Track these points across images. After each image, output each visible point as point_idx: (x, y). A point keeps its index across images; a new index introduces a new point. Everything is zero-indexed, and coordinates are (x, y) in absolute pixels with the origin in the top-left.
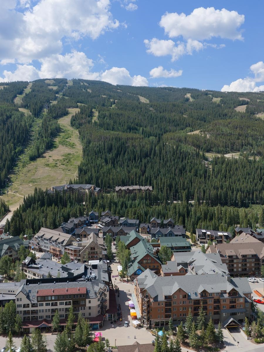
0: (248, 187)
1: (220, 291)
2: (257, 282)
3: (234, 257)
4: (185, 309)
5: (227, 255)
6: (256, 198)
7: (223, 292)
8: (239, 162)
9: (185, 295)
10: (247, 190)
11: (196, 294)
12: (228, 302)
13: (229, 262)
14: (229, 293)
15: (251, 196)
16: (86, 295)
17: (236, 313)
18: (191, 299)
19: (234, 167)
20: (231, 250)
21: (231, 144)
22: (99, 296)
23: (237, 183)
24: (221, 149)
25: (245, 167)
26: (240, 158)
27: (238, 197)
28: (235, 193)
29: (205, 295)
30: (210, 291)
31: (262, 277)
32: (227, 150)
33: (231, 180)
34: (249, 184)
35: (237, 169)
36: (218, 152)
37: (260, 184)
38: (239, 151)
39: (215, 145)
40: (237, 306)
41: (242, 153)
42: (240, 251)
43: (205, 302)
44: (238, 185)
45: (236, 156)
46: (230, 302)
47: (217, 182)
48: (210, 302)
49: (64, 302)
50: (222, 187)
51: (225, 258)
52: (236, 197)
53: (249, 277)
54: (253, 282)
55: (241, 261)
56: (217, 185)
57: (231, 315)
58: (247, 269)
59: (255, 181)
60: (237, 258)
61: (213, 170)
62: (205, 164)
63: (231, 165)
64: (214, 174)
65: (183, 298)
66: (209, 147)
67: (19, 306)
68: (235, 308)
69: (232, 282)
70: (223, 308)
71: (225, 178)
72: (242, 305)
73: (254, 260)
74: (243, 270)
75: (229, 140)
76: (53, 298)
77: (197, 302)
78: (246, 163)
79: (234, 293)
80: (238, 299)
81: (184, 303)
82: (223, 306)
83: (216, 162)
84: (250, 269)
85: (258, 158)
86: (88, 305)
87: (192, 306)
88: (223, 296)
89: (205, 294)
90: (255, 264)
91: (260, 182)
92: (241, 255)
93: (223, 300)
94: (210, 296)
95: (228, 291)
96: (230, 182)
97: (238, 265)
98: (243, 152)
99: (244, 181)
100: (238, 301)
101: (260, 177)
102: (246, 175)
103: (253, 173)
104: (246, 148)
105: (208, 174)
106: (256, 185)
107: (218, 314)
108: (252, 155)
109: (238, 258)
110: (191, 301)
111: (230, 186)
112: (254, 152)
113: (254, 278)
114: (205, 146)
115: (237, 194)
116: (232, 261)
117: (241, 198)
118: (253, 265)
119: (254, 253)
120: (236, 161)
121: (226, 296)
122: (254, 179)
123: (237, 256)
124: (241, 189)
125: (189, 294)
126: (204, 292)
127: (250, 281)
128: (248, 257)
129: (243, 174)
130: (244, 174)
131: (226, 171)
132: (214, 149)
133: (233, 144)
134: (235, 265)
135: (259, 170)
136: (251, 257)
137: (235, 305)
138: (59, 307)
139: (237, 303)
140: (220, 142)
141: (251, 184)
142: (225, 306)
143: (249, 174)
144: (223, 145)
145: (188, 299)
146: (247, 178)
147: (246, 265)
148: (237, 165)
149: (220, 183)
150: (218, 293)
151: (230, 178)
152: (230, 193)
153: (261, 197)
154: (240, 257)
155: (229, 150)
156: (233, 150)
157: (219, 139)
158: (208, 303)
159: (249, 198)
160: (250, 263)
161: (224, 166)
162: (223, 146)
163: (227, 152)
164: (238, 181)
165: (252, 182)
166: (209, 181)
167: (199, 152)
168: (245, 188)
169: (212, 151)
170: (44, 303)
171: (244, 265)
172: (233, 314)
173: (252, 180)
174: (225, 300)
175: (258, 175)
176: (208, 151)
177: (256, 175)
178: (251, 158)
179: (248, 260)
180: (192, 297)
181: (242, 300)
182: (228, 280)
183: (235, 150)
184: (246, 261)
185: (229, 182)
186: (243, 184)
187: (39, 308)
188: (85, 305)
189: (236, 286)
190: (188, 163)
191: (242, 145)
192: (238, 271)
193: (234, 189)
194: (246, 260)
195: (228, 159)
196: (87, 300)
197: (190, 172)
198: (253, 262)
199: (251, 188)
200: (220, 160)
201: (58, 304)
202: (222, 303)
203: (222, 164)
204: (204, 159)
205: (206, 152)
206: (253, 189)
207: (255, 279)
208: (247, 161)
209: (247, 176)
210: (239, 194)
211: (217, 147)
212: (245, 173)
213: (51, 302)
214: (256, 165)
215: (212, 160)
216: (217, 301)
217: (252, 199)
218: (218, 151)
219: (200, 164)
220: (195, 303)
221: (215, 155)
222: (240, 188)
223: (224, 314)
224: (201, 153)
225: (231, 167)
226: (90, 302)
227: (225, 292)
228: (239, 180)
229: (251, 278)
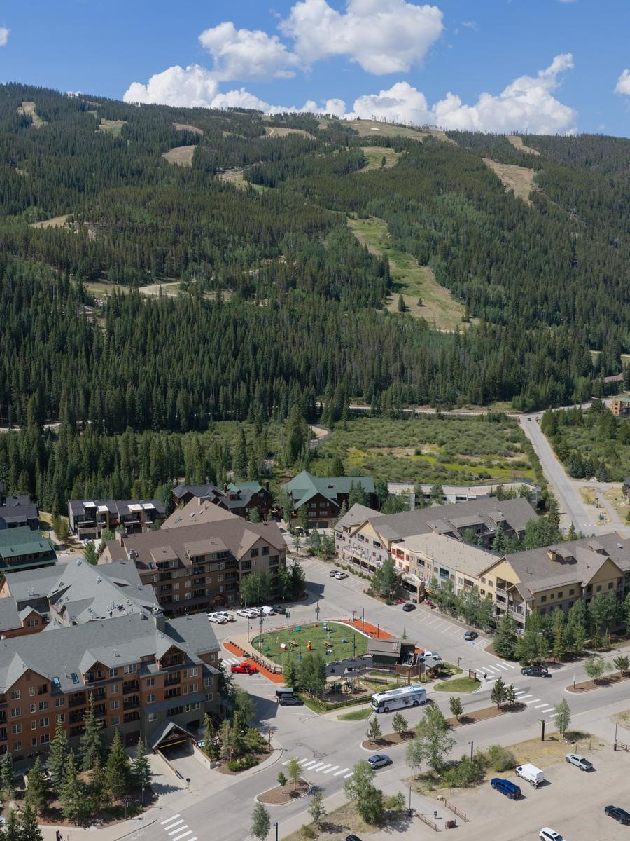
0: (204, 376)
1: (138, 660)
2: (232, 621)
3: (173, 565)
4: (47, 724)
5: (155, 562)
6: (226, 402)
7: (146, 660)
8: (178, 307)
9: (45, 686)
10: (202, 385)
11: (74, 677)
12: (160, 684)
13: (161, 580)
14: (163, 661)
15: (212, 399)
17: (181, 707)
18: (61, 693)
19: (166, 321)
20: (163, 548)
21: (157, 257)
23: (175, 364)
24: (129, 271)
25: (195, 321)
26: (180, 295)
27: (179, 404)
28: (170, 393)
29: (100, 676)
30: (111, 663)
31: (243, 607)
32: (145, 276)
33: (158, 357)
34: (207, 367)
35: (173, 327)
36: (123, 281)
37: (234, 367)
38: (178, 276)
39: (112, 261)
40: (183, 690)
41: (186, 283)
42: (187, 546)
43: (100, 695)
44: (177, 371)
45: (170, 290)
46: (166, 684)
47: (121, 365)
48: (115, 692)
50: (135, 379)
51: (150, 570)
52: (174, 406)
53: (213, 611)
54: (222, 623)
55: (190, 572)
56: (122, 375)
57: (168, 715)
58: (207, 590)
59: (223, 358)
60: (181, 565)
61: (111, 332)
62: (86, 316)
63: (158, 316)
64: (114, 344)
65: (40, 693)
66: (96, 265)
68: (179, 695)
69: (168, 631)
70: (149, 701)
71: (144, 353)
72: (196, 686)
73: (222, 566)
74: (196, 595)
75: (152, 245)
77: (78, 698)
78: (198, 308)
79: (174, 658)
80: (185, 672)
81: (41, 708)
82: (149, 697)
83: (116, 308)
84: (215, 590)
85: (227, 296)
87: (64, 710)
88: (148, 671)
89: (99, 672)
90: (227, 576)
91: (233, 359)
92: (190, 556)
93: (149, 681)
94: (112, 675)
95: (159, 657)
96: (158, 363)
97: (182, 585)
98: (188, 280)
99: (192, 360)
100: (185, 676)
101: (233, 347)
102: (199, 342)
103: (216, 338)
104: (197, 267)
105: (95, 344)
106: (224, 369)
107: (134, 719)
108: (213, 287)
109: (184, 567)
110: (62, 699)
111: (157, 375)
112: (216, 280)
113: (223, 613)
114: (84, 262)
115: (175, 397)
116: (169, 576)
117: (186, 406)
118: (221, 578)
119: (222, 547)
120: (171, 305)
121: (155, 668)
122: (218, 353)
123: (179, 561)
124: (186, 381)
125: (56, 681)
126: (98, 667)
127: (214, 620)
128: (207, 560)
129: (191, 340)
130: (193, 341)
131: (146, 335)
132: (109, 273)
133: (162, 257)
134: (176, 586)
135: (230, 329)
136: (214, 558)
137: (179, 688)
139: (182, 681)
140: (127, 251)
141: (210, 368)
142: (153, 696)
143: (206, 340)
144: (134, 261)
145: (53, 695)
146: (201, 352)
147: (203, 580)
148: (175, 315)
149: (131, 368)
150: (135, 665)
151: (156, 352)
152: (156, 394)
153: (238, 400)
154: (188, 562)
155: (150, 274)
156: (163, 274)
157: (124, 243)
158: (108, 697)
159: (208, 405)
160: (214, 574)
161: (139, 319)
162: (135, 264)
163: (147, 281)
164: (178, 361)
165: (214, 361)
166: (99, 363)
167: (67, 280)
168: (197, 377)
169: (106, 278)
171: (198, 581)
172: (174, 713)
173: (213, 356)
174: (153, 680)
175: (229, 342)
176: (95, 278)
177: (223, 343)
178: (211, 297)
179: (207, 568)
180: (63, 689)
181: (194, 673)
182: (159, 628)
183: (169, 275)
184: (203, 572)
185: (155, 364)
186: (191, 367)
189: (180, 639)
190: (37, 314)
191: (187, 261)
192: (183, 600)
193: (169, 383)
194: (202, 569)
195: (149, 300)
197: (45, 339)
198: (221, 572)
199: (213, 377)
200: (128, 303)
202: (145, 688)
203: (134, 314)
204: (83, 302)
205: (88, 280)
206: (217, 380)
207: (226, 615)
208: (200, 306)
209: (201, 345)
210: (180, 397)
211: (119, 265)
212: (196, 338)
214: (224, 315)
215: (106, 302)
216: (133, 686)
217: (216, 408)
218: (122, 278)
219: (72, 316)
220: (72, 703)
221: (114, 290)
222: (183, 378)
223: (151, 716)
224: (74, 284)
225: (158, 321)
227: (152, 659)
228: (180, 358)
229: (215, 613)
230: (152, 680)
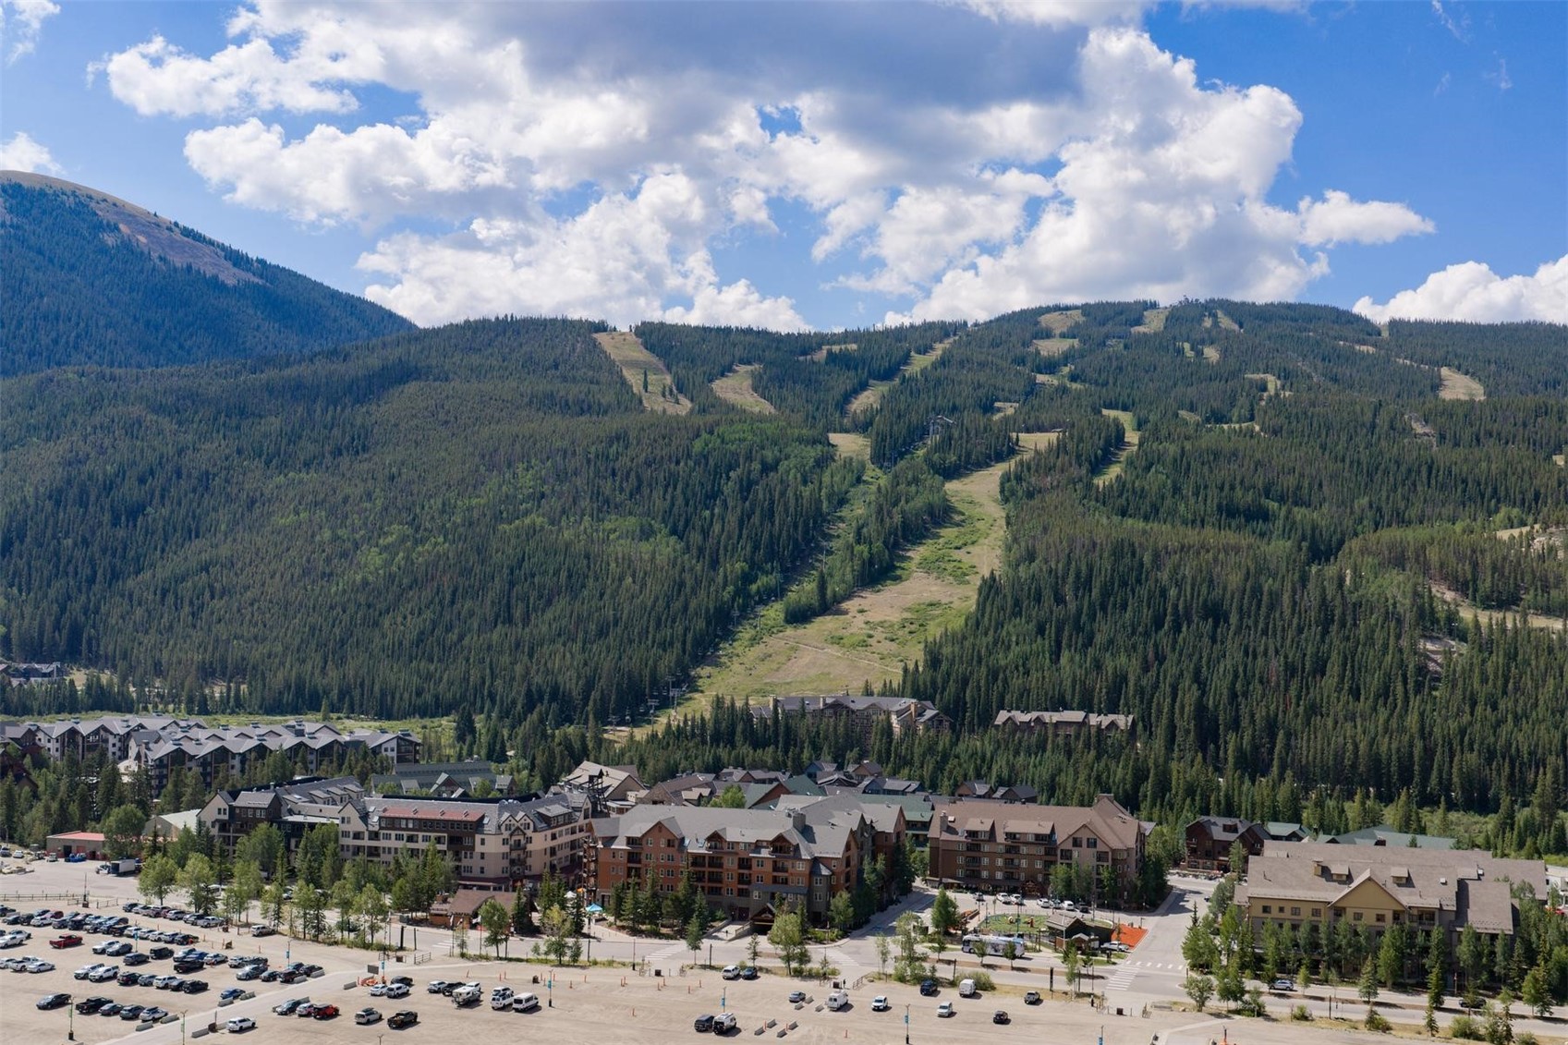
1: (754, 841)
3: (984, 836)
4: (672, 875)
5: (965, 829)
9: (673, 841)
13: (968, 850)
16: (478, 825)
18: (686, 851)
20: (983, 819)
22: (506, 834)
42: (1011, 823)
48: (731, 864)
49: (433, 835)
51: (958, 837)
55: (1001, 849)
60: (992, 838)
65: (669, 845)
67: (346, 834)
70: (758, 881)
73: (1041, 850)
74: (1008, 877)
76: (411, 826)
80: (793, 864)
81: (669, 860)
82: (758, 877)
86: (479, 848)
90: (1046, 864)
92: (1005, 830)
97: (993, 862)
109: (996, 841)
110: (686, 857)
118: (1037, 863)
123: (994, 833)
128: (1023, 838)
134: (985, 861)
136: (1031, 839)
137: (787, 878)
138: (421, 845)
139: (789, 871)
142: (762, 877)
145: (678, 851)
147: (1016, 861)
154: (1001, 837)
160: (1031, 857)
170: (393, 833)
179: (1023, 849)
180: (688, 848)
182: (795, 826)
184: (1017, 852)
187: (382, 843)
188: (472, 848)
192: (992, 878)
194: (1016, 849)
196: (478, 838)
198: (1040, 857)
201: (420, 839)
202: (754, 867)
213: (405, 833)
223: (756, 893)
226: (483, 842)
230: (761, 862)
